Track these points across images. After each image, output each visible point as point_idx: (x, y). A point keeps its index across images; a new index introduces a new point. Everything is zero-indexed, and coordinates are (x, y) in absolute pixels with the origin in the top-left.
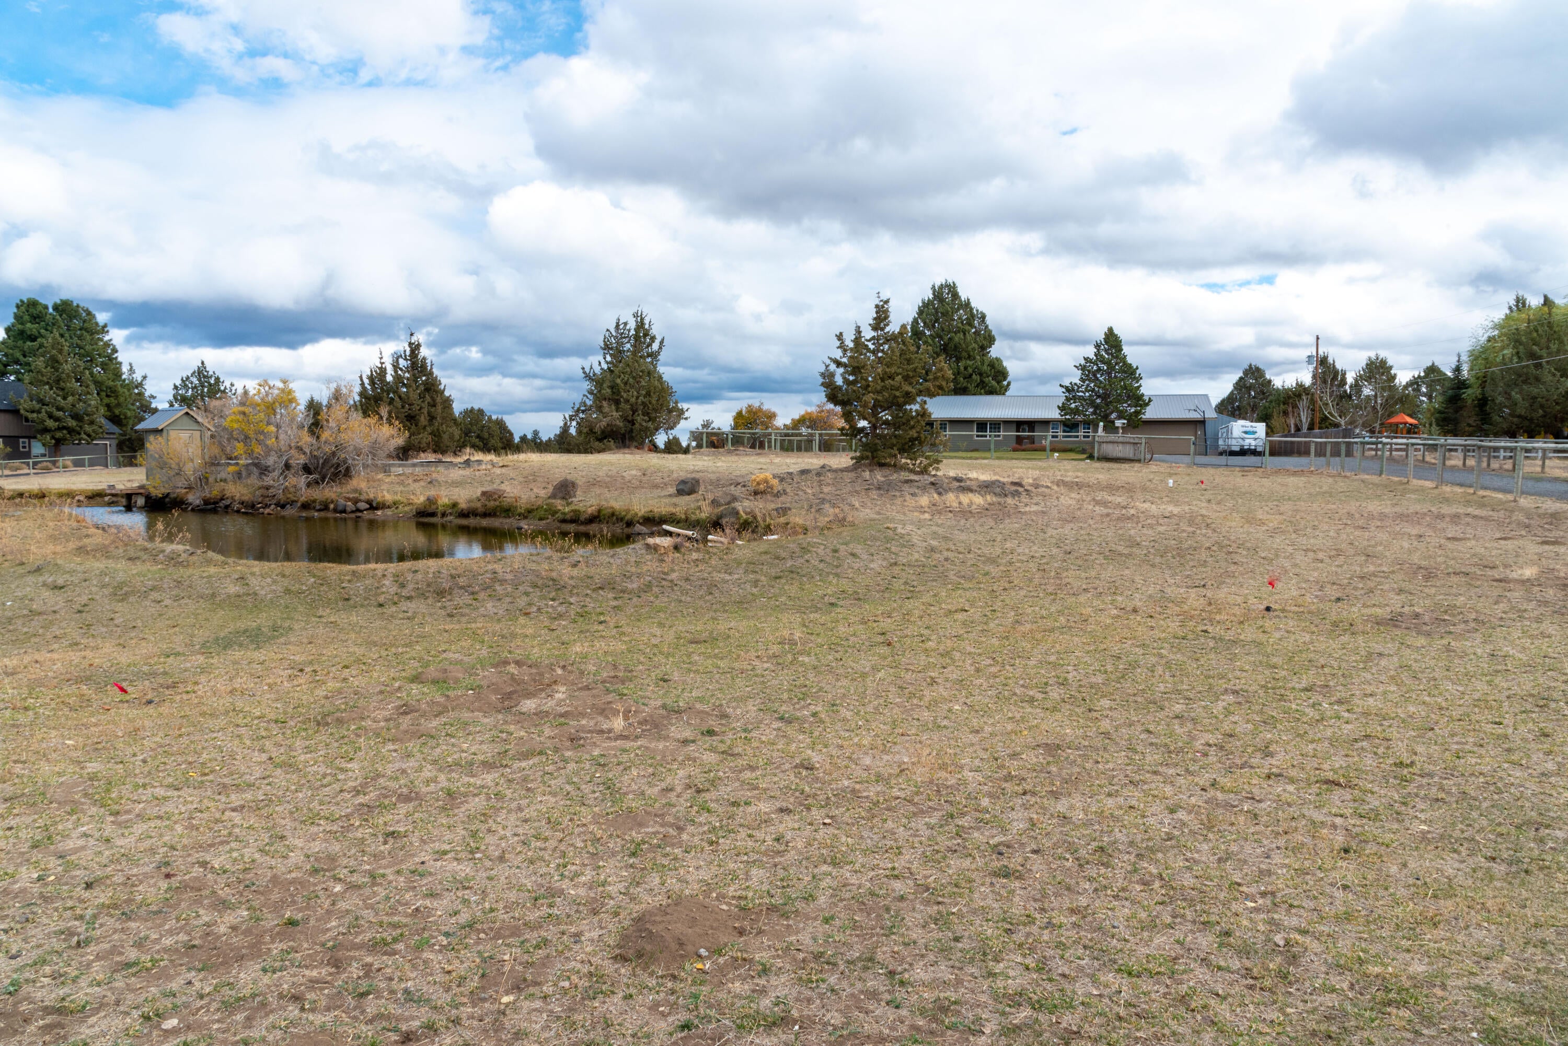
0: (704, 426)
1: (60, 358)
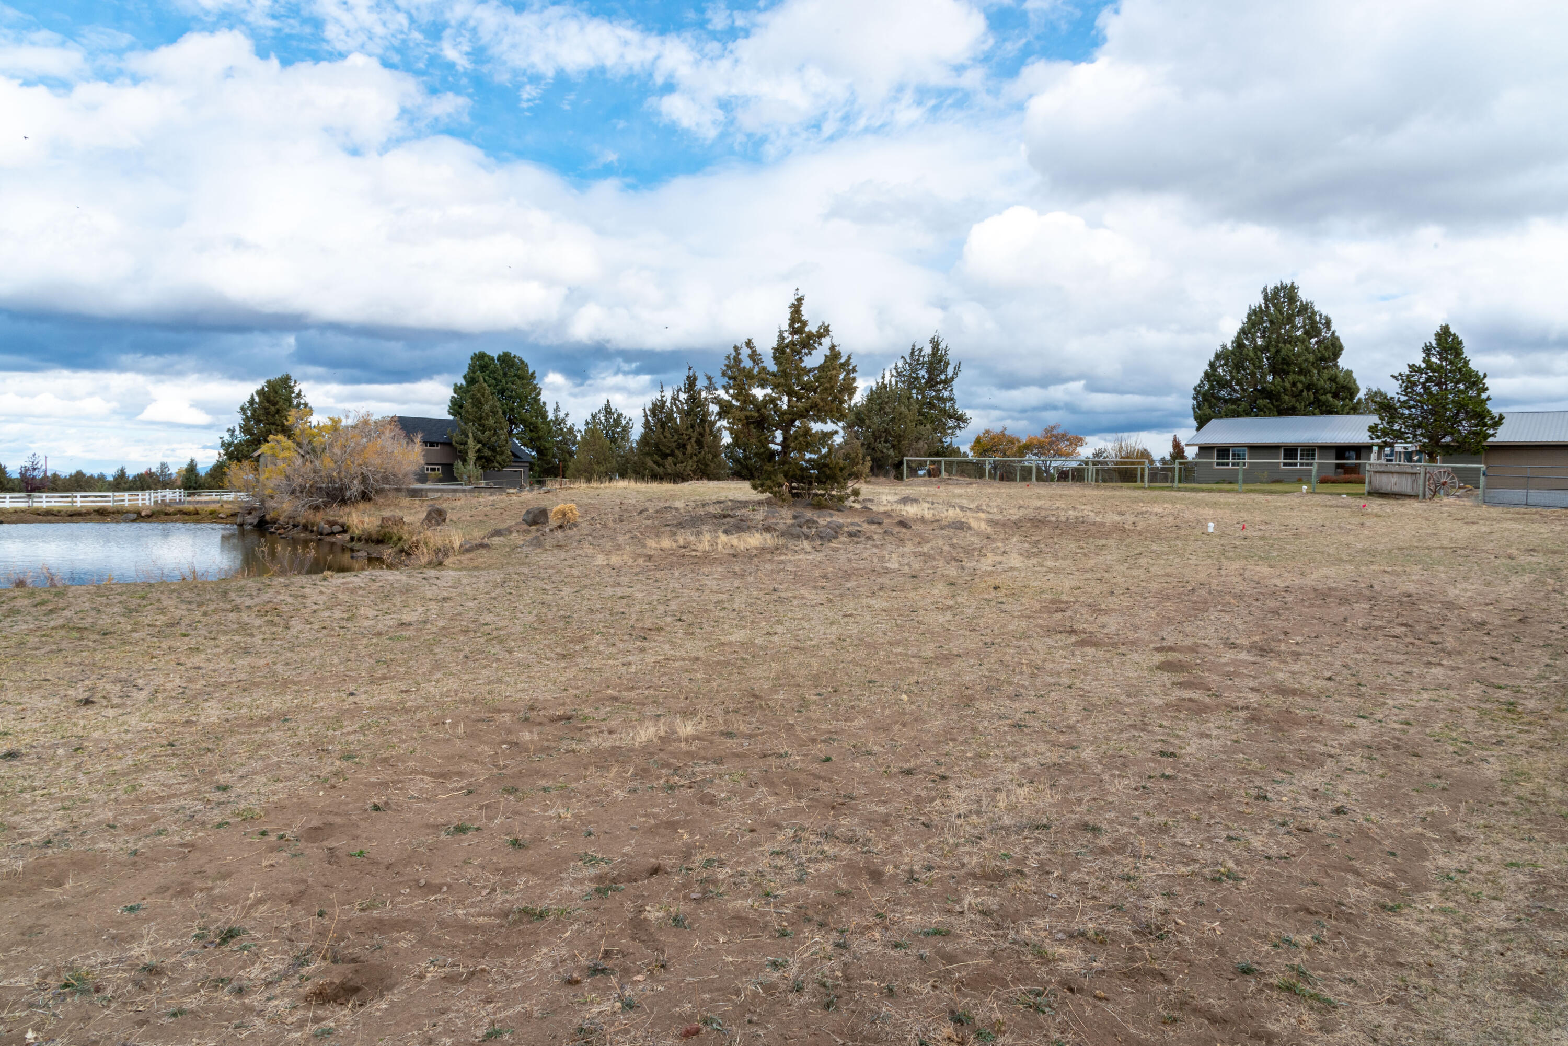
0: (1095, 455)
1: (483, 400)
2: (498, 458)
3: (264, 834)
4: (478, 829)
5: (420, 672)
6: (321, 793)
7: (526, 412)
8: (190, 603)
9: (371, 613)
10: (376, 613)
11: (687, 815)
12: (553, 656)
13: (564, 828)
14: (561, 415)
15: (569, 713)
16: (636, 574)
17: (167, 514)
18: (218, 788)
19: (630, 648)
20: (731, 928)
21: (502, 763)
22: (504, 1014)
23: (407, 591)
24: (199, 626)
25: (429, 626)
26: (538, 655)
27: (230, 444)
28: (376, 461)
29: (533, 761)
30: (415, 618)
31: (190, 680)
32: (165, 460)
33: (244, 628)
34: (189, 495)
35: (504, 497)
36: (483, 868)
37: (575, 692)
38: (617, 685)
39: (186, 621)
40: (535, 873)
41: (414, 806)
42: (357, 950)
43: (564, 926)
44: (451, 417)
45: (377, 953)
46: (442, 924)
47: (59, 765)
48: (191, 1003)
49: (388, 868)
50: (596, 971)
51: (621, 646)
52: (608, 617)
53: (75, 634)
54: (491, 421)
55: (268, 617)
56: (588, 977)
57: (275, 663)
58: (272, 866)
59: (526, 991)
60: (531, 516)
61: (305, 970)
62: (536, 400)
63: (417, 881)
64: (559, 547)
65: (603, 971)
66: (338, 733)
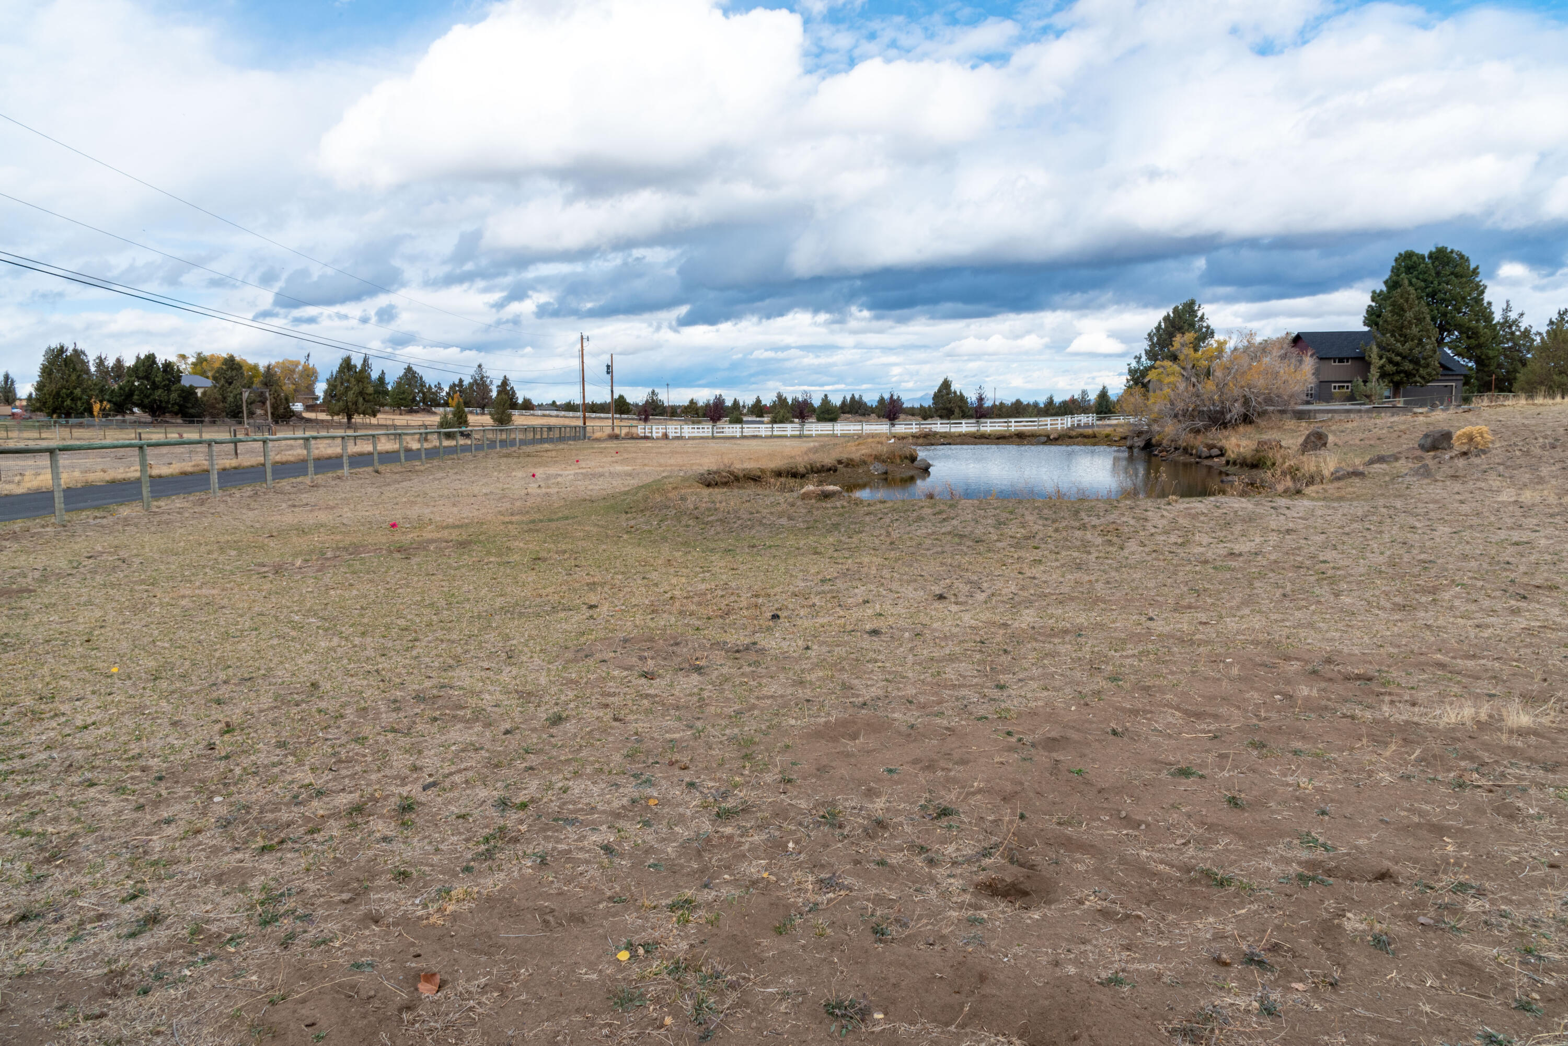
1: (1406, 306)
2: (1422, 371)
3: (1009, 734)
4: (1202, 777)
5: (1228, 605)
6: (1073, 708)
7: (1464, 315)
8: (1046, 519)
9: (1205, 540)
10: (1211, 540)
11: (1468, 823)
12: (1388, 605)
13: (1298, 799)
14: (1513, 315)
15: (1371, 673)
16: (1552, 516)
17: (1070, 437)
18: (997, 686)
19: (1499, 607)
20: (1451, 973)
21: (1263, 715)
22: (1136, 966)
23: (1250, 520)
24: (1050, 540)
25: (1260, 558)
26: (1369, 603)
27: (1136, 371)
28: (1261, 382)
29: (1298, 720)
30: (1247, 549)
31: (1023, 588)
32: (1085, 388)
33: (1085, 547)
34: (1100, 419)
35: (1409, 417)
36: (1189, 816)
37: (1392, 650)
38: (1454, 650)
39: (1041, 535)
40: (1242, 837)
41: (1154, 739)
42: (1039, 858)
43: (1242, 902)
44: (1366, 329)
45: (1052, 868)
46: (1123, 860)
47: (901, 645)
48: (895, 859)
49: (1100, 792)
50: (1251, 960)
51: (1486, 603)
52: (1485, 566)
53: (957, 540)
54: (1415, 330)
55: (1109, 538)
56: (1242, 963)
57: (1097, 581)
58: (1002, 763)
59: (1166, 954)
60: (1429, 440)
61: (987, 861)
62: (1478, 301)
63: (1119, 811)
64: (1455, 477)
65: (1260, 963)
66: (1118, 654)
